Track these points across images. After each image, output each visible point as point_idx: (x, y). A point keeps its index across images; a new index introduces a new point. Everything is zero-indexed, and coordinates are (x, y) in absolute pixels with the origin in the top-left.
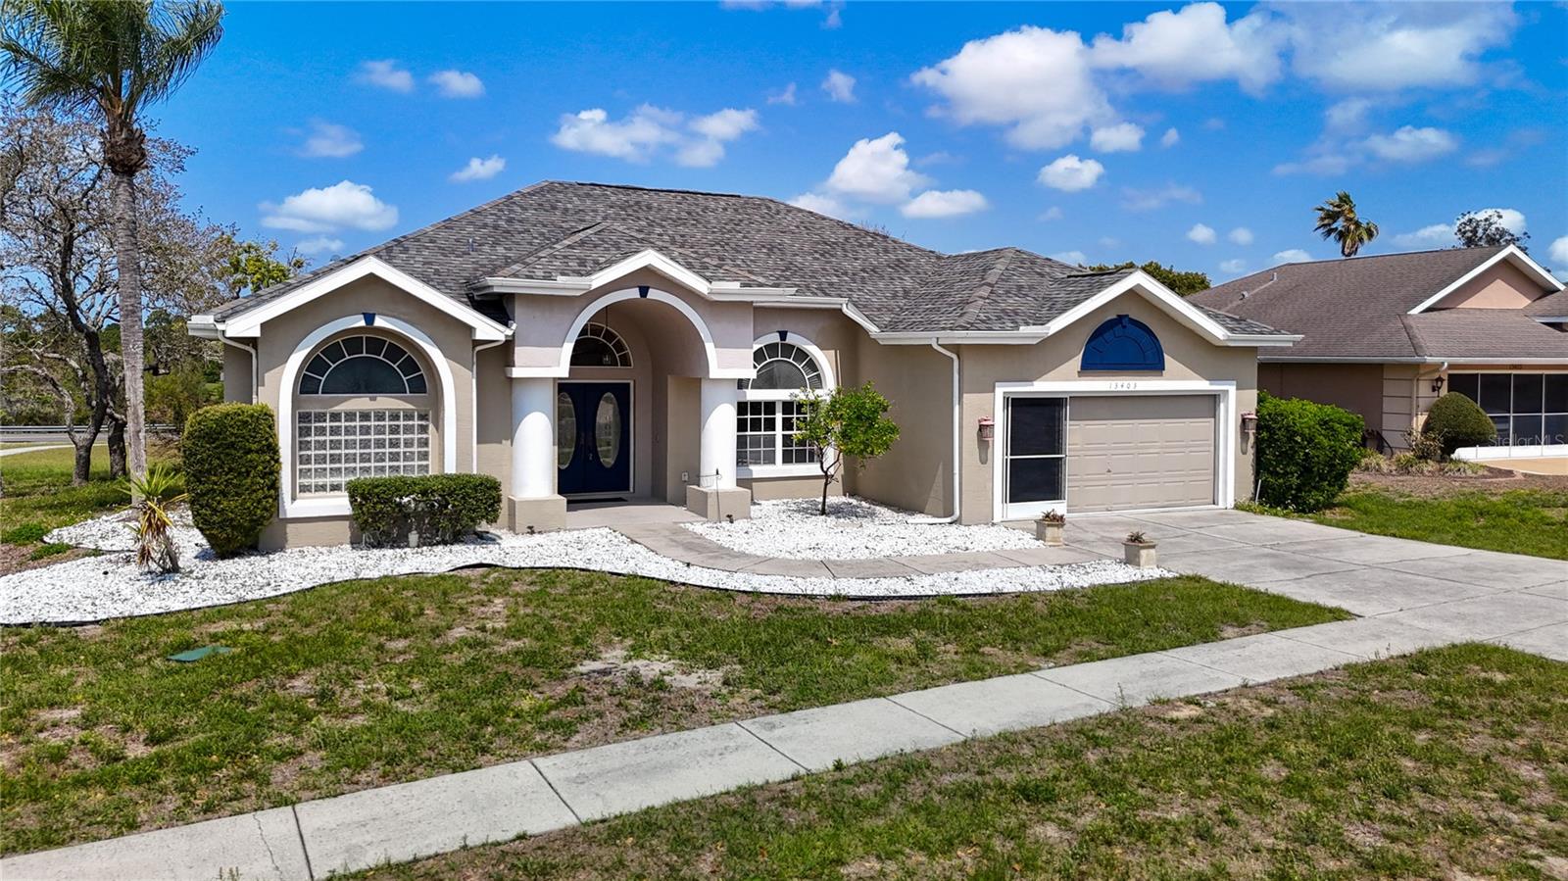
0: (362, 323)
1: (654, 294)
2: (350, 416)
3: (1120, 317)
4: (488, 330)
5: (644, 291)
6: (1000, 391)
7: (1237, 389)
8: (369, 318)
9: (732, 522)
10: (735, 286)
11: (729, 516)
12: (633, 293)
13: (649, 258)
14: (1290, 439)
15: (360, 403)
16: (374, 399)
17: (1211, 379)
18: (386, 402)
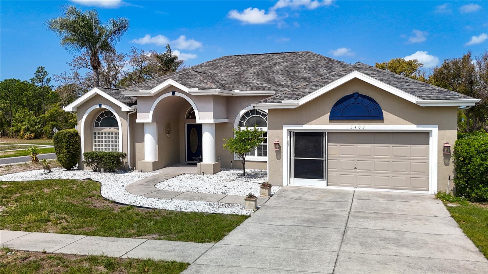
0: (98, 107)
1: (177, 94)
2: (105, 133)
3: (354, 94)
5: (174, 93)
6: (285, 129)
7: (438, 130)
8: (100, 105)
9: (204, 175)
11: (203, 173)
12: (170, 94)
16: (110, 129)
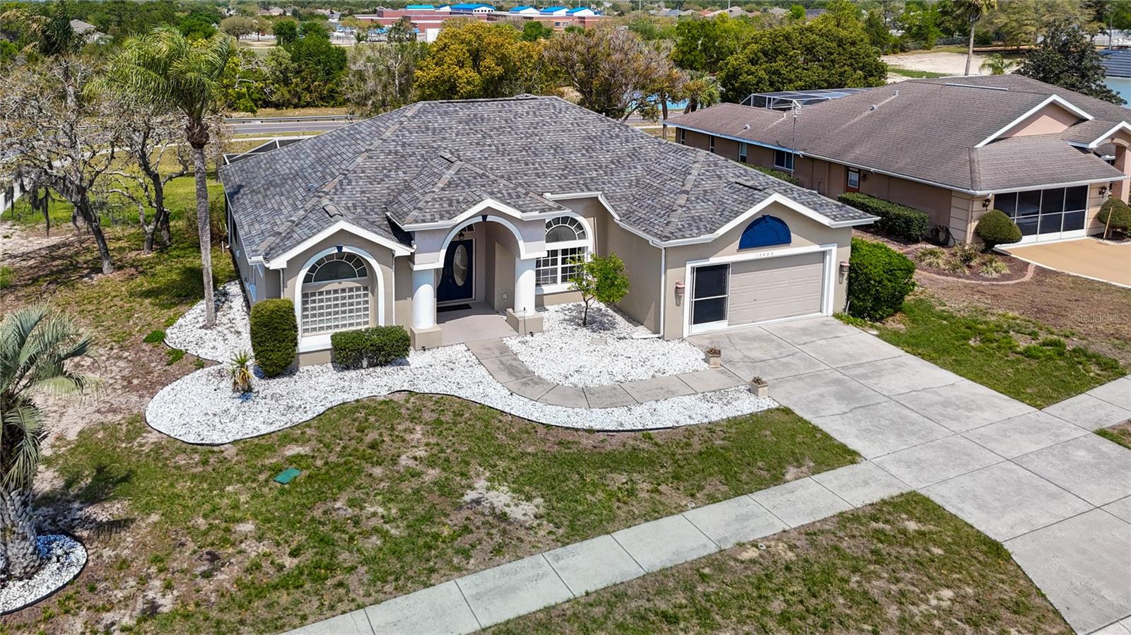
0: (336, 251)
1: (490, 218)
2: (328, 292)
3: (765, 217)
4: (401, 250)
5: (485, 218)
6: (689, 266)
7: (838, 247)
8: (340, 248)
9: (532, 335)
10: (537, 213)
11: (531, 332)
12: (479, 220)
13: (489, 202)
14: (868, 281)
15: (333, 285)
16: (340, 283)
17: (821, 244)
18: (347, 284)
